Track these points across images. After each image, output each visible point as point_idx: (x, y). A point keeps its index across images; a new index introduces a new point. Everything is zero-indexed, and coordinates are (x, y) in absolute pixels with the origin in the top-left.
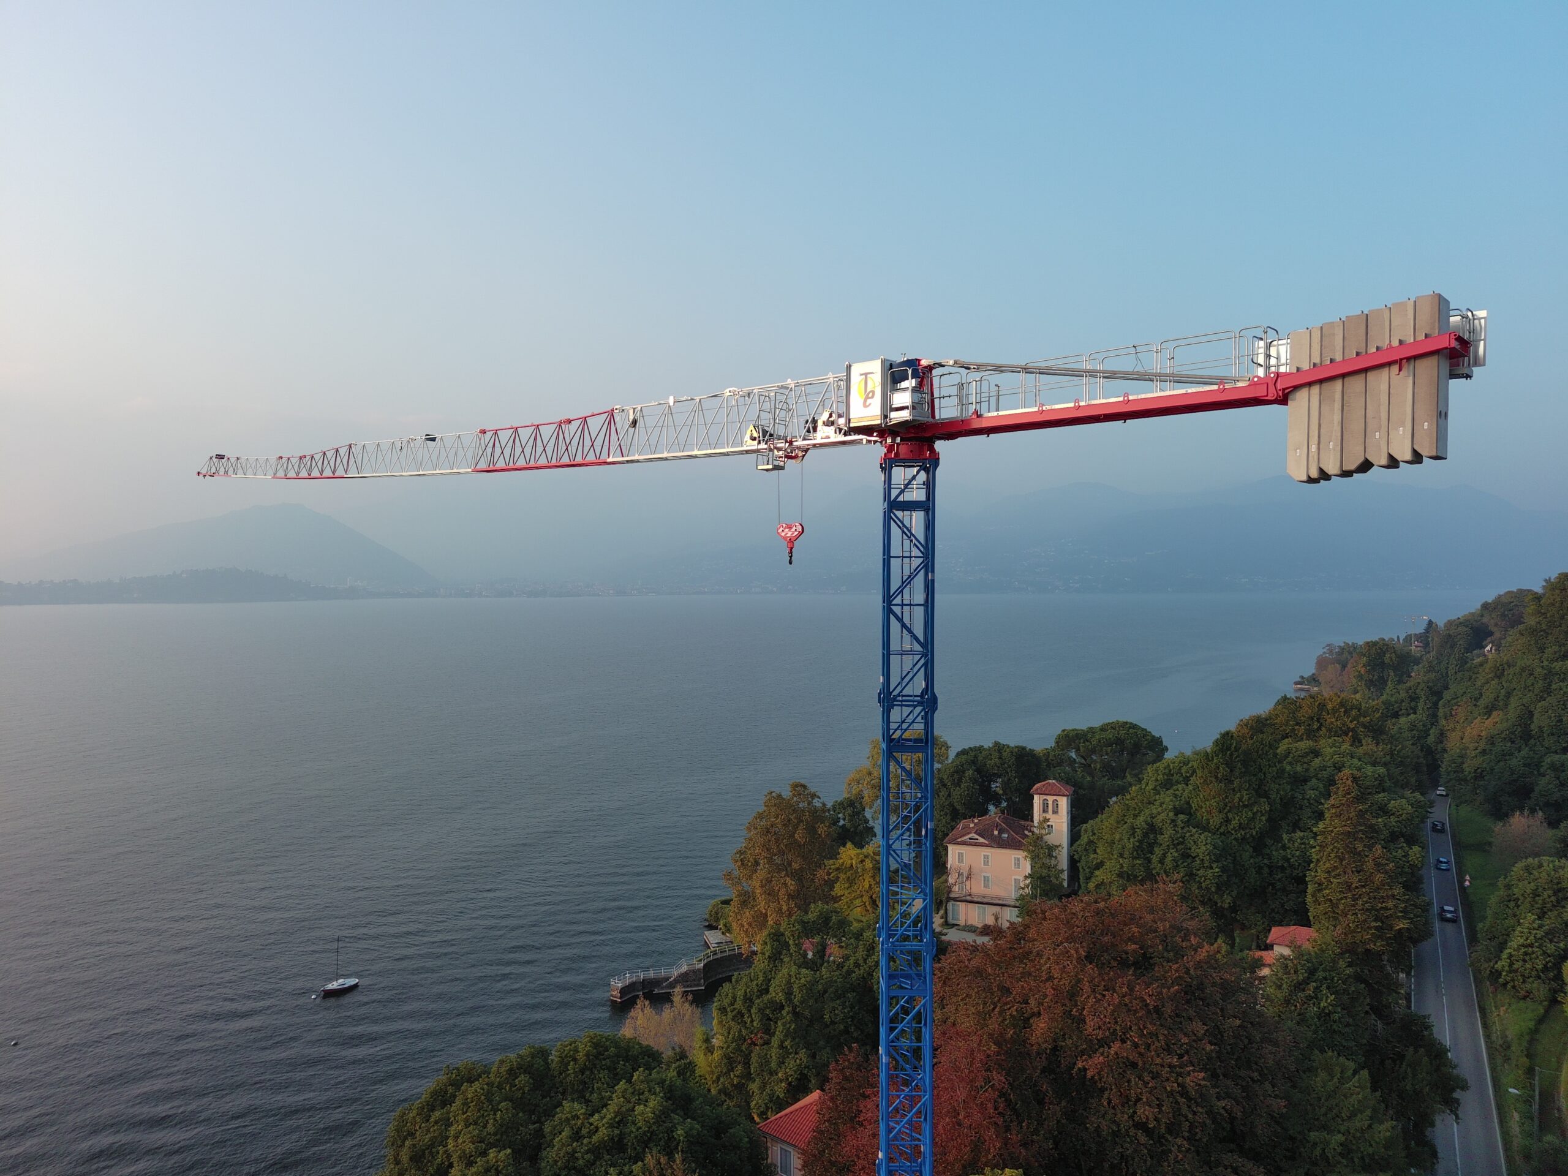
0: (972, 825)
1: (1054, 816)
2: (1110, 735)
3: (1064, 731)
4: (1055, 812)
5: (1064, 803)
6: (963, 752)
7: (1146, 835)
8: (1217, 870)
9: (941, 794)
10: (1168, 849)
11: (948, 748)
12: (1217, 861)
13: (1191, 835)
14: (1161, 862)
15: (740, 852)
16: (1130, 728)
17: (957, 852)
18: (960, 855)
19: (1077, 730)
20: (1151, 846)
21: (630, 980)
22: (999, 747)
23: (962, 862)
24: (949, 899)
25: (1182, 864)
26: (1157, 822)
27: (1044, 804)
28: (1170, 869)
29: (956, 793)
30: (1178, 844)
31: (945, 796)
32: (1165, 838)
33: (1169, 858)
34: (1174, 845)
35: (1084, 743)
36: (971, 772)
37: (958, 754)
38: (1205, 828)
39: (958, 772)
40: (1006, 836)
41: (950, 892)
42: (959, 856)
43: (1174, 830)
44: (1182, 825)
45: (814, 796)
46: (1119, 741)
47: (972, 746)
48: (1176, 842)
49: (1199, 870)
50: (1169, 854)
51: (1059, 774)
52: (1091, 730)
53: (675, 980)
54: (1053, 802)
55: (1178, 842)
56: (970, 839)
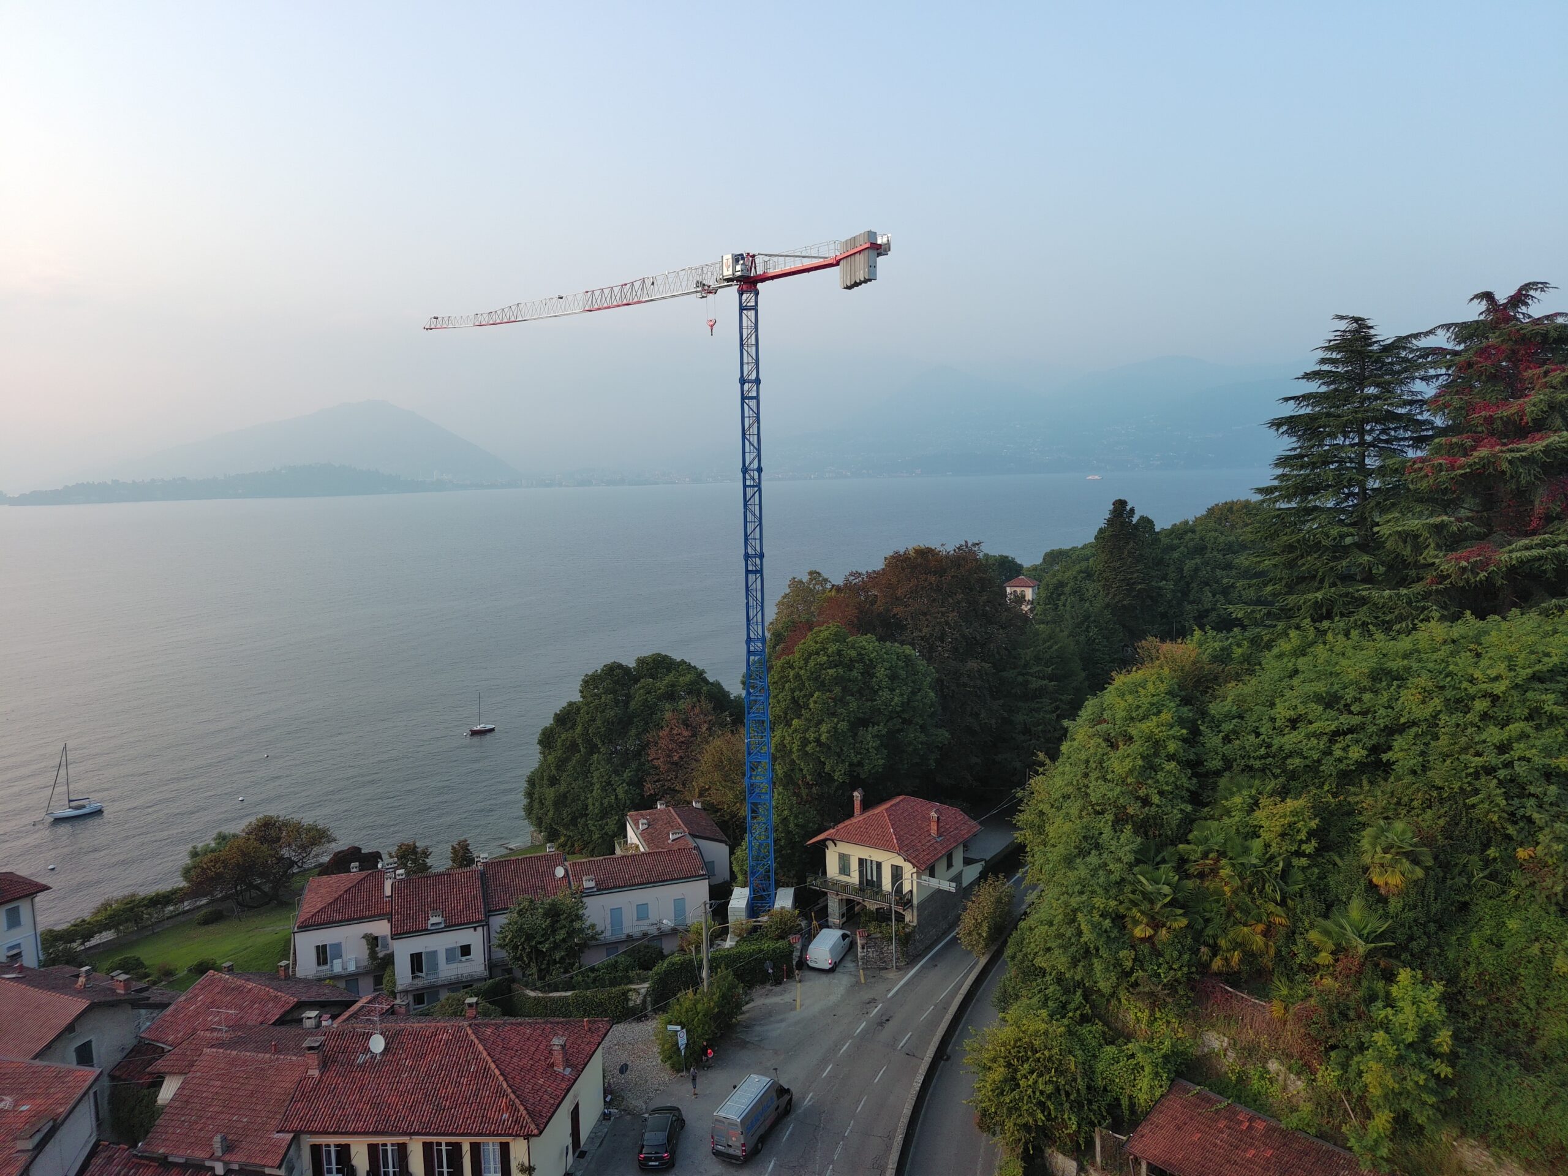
27: (1014, 593)
54: (1022, 591)
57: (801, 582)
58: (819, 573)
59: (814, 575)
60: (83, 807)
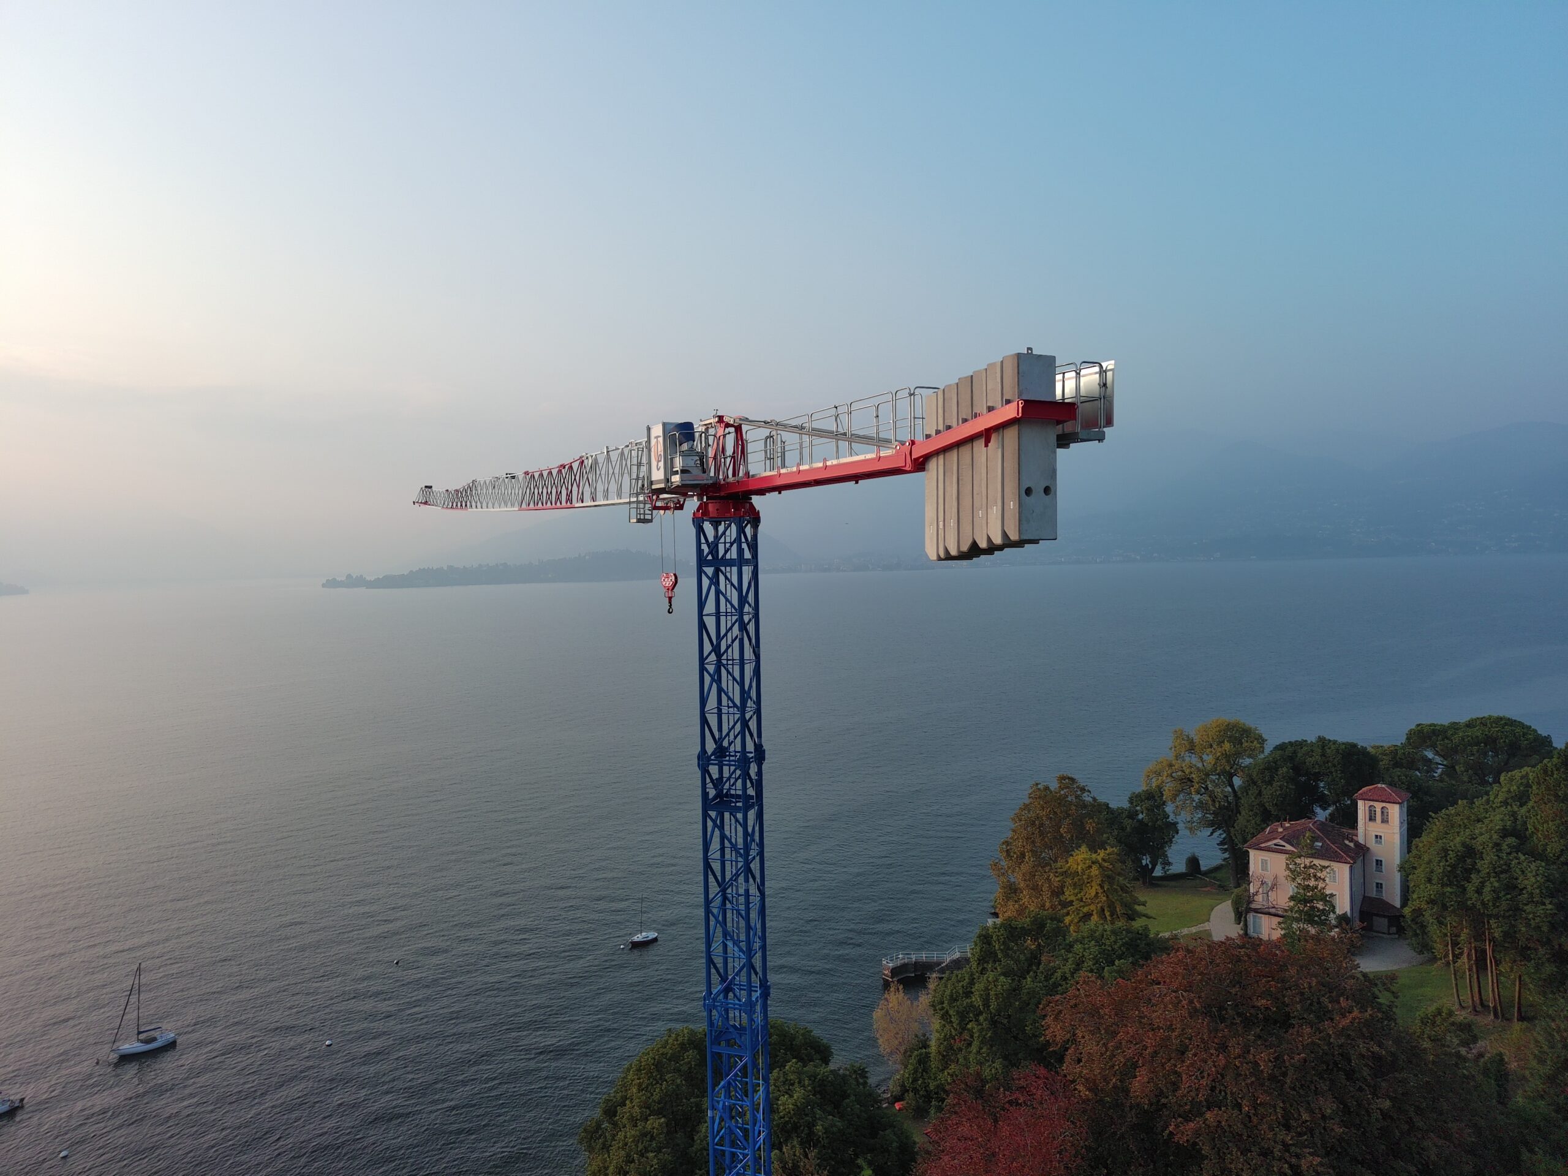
0: (1280, 830)
1: (1384, 825)
2: (1477, 732)
3: (1418, 725)
4: (1385, 821)
5: (1395, 812)
6: (1281, 747)
7: (1461, 858)
8: (1550, 907)
9: (1250, 793)
10: (1489, 877)
11: (1264, 741)
12: (1552, 896)
13: (1519, 863)
14: (1479, 891)
15: (1007, 843)
16: (1506, 724)
17: (1260, 858)
18: (1264, 862)
19: (1435, 725)
20: (1468, 871)
21: (902, 961)
22: (1323, 742)
23: (1266, 870)
24: (1249, 910)
25: (1504, 896)
26: (1477, 845)
27: (1370, 811)
28: (1488, 901)
29: (1267, 792)
30: (1502, 872)
31: (1255, 795)
32: (1484, 865)
33: (1487, 889)
34: (1496, 873)
35: (1443, 740)
36: (1285, 769)
37: (1277, 748)
38: (1536, 855)
39: (1270, 768)
40: (1320, 844)
41: (1249, 902)
42: (1262, 863)
43: (1497, 856)
44: (1508, 850)
45: (1083, 790)
46: (1490, 741)
47: (1293, 740)
48: (1498, 869)
49: (1526, 905)
50: (1487, 883)
51: (1399, 776)
52: (1455, 726)
53: (947, 965)
54: (1383, 808)
55: (1502, 870)
56: (1275, 845)
57: (1047, 788)
58: (1072, 780)
59: (1067, 781)
60: (154, 1039)
